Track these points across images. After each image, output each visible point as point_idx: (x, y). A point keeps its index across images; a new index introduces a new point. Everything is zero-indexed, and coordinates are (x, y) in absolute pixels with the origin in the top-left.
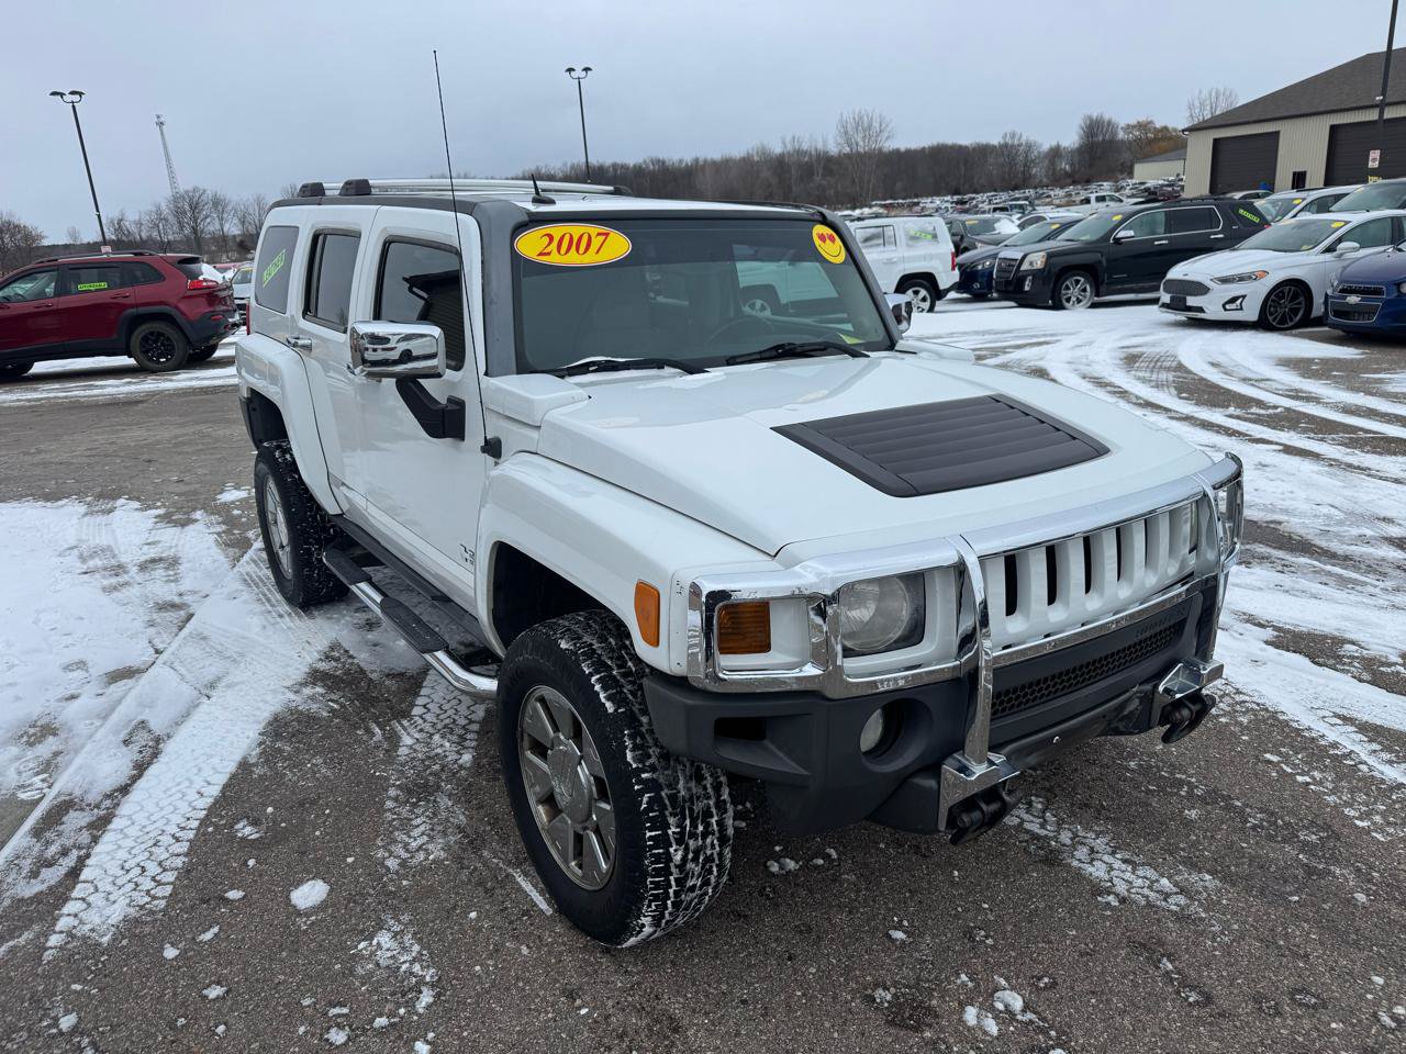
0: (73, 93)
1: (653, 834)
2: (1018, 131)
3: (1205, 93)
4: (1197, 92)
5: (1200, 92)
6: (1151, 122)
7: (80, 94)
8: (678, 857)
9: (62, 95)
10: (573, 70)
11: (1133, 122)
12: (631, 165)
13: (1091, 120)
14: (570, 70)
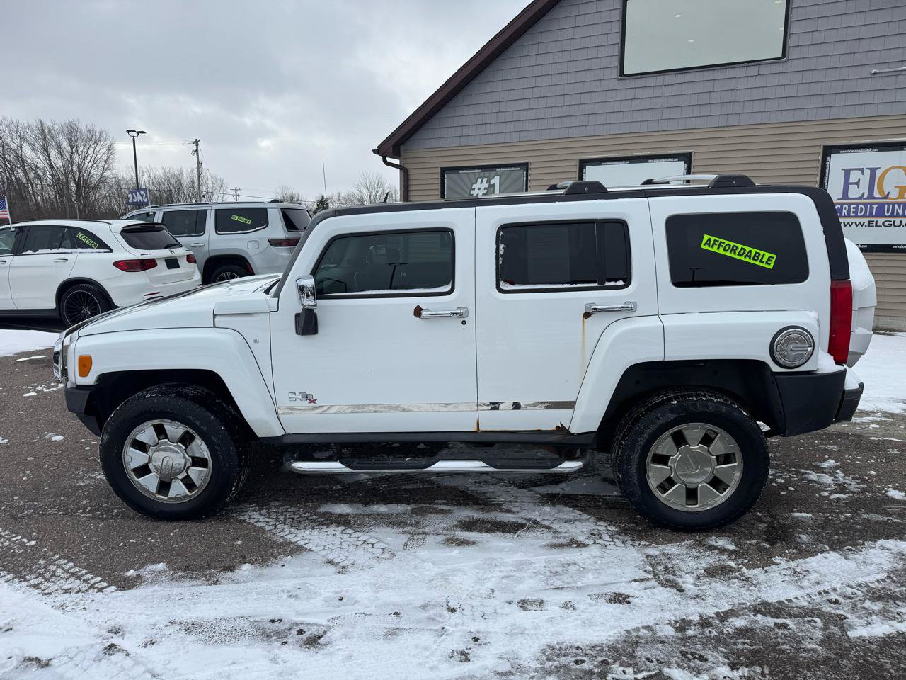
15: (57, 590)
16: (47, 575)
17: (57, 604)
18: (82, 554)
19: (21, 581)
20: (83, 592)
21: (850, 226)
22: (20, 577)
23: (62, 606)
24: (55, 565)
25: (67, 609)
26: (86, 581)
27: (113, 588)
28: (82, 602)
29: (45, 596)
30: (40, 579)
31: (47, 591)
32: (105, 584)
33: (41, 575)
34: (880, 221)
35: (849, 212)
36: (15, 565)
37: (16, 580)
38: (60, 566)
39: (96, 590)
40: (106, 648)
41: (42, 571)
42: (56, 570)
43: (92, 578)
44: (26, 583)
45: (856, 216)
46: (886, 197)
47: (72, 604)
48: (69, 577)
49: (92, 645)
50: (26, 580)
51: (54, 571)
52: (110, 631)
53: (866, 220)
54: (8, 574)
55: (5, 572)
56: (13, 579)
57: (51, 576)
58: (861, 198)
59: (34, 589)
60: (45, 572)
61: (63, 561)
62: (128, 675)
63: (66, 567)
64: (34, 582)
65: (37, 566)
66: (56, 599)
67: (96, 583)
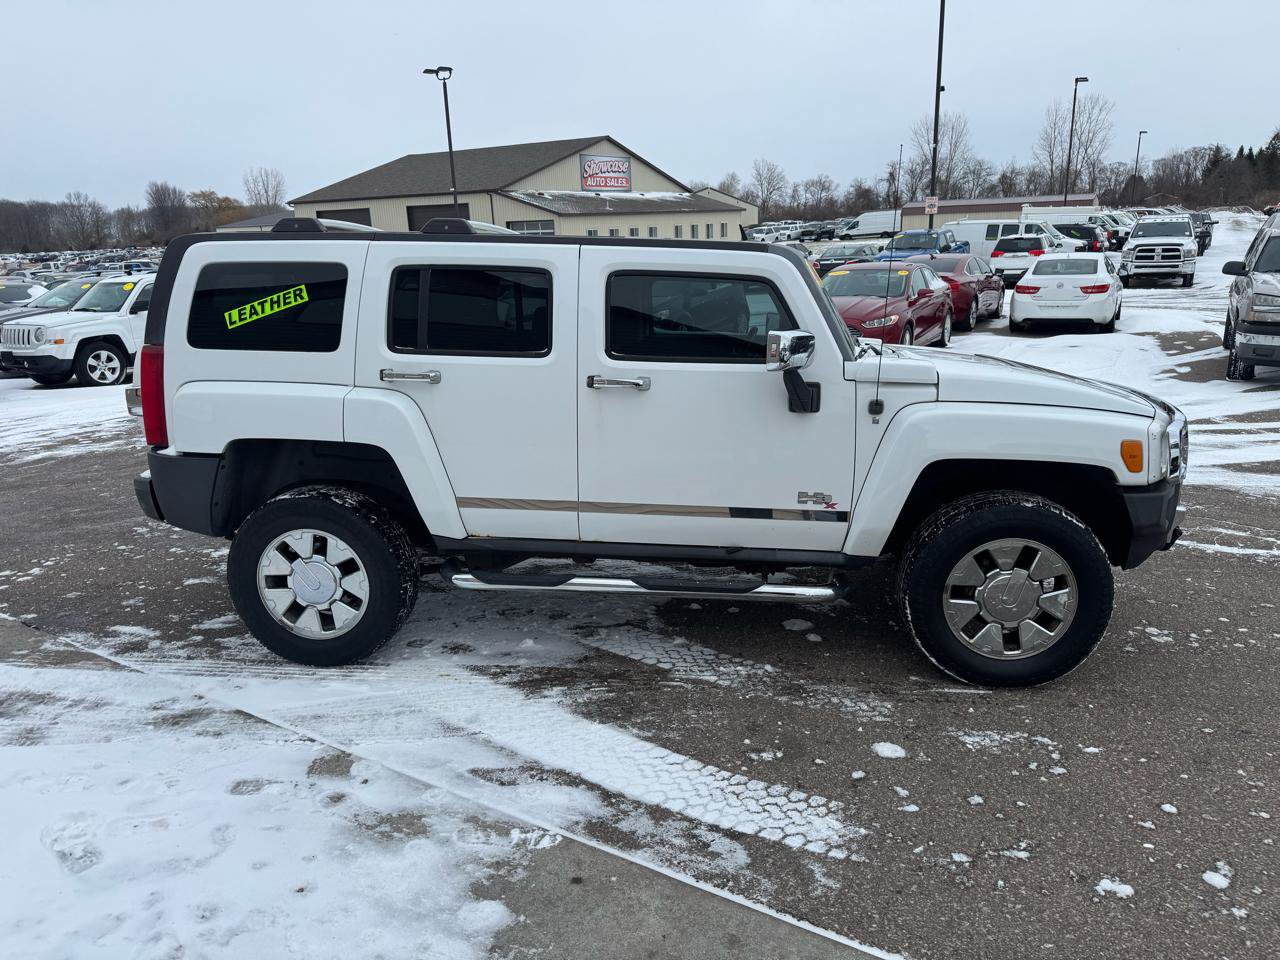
2: (83, 192)
3: (255, 173)
4: (249, 171)
5: (252, 171)
6: (213, 193)
11: (198, 192)
13: (156, 186)
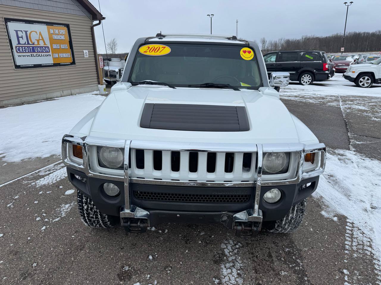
0: (212, 15)
1: (79, 199)
7: (213, 15)
8: (86, 207)
9: (209, 15)
10: (347, 3)
12: (371, 33)
14: (345, 3)
15: (366, 237)
16: (361, 247)
17: (371, 232)
18: (336, 243)
19: (374, 254)
20: (358, 228)
21: (21, 57)
22: (372, 257)
23: (371, 230)
24: (352, 249)
25: (370, 228)
26: (352, 231)
27: (348, 220)
28: (364, 225)
29: (372, 239)
30: (365, 248)
31: (369, 240)
32: (348, 224)
33: (363, 249)
34: (35, 54)
35: (22, 50)
36: (367, 266)
37: (375, 257)
38: (351, 246)
39: (354, 225)
40: (375, 209)
41: (360, 251)
42: (355, 246)
43: (348, 229)
44: (373, 251)
45: (26, 52)
46: (34, 44)
47: (367, 228)
48: (355, 238)
49: (377, 212)
50: (371, 253)
51: (356, 246)
52: (367, 212)
53: (29, 54)
54: (375, 264)
55: (375, 266)
56: (375, 259)
57: (360, 245)
58: (25, 44)
59: (372, 246)
60: (360, 249)
61: (347, 247)
62: (378, 200)
63: (350, 243)
64: (369, 249)
65: (359, 255)
66: (369, 234)
67: (350, 227)
